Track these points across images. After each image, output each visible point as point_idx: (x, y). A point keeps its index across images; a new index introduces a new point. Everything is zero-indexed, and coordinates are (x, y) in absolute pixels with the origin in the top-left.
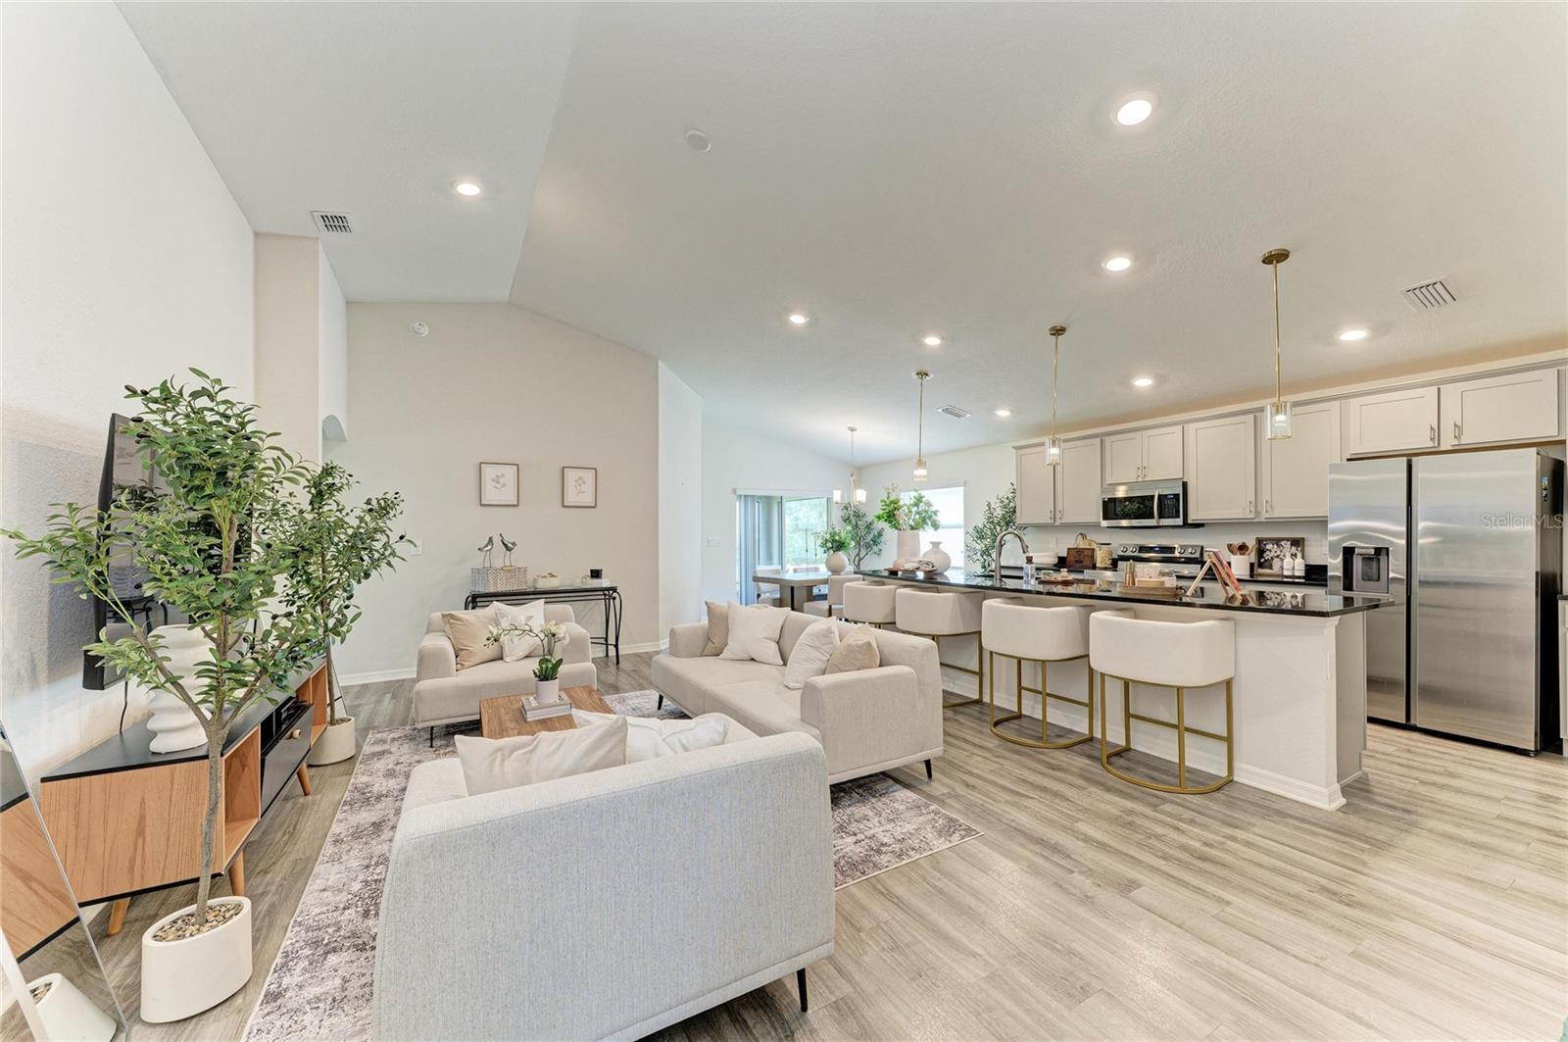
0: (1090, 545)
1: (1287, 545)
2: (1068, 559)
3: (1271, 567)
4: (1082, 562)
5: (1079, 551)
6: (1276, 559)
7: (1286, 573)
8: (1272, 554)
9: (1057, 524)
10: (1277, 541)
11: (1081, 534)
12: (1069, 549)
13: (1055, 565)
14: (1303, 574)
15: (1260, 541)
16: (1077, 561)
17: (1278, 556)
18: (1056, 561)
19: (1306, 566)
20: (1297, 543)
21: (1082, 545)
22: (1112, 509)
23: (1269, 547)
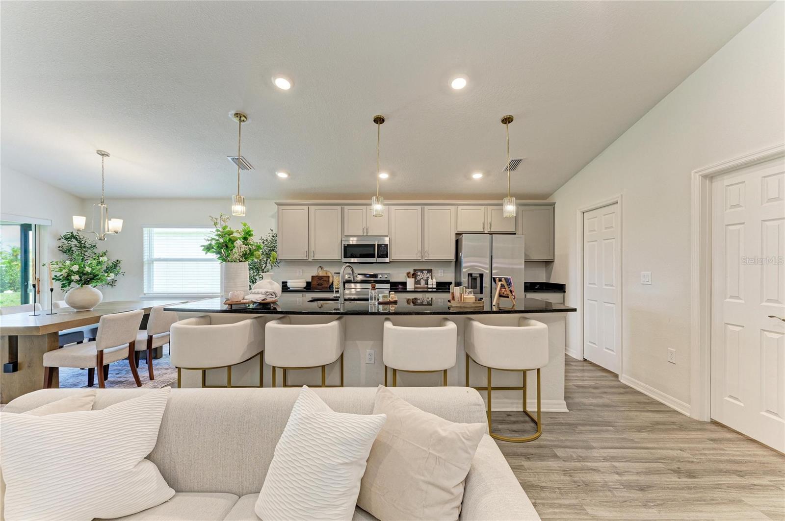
0: (326, 273)
1: (425, 272)
2: (313, 283)
3: (420, 284)
4: (322, 285)
5: (319, 278)
6: (422, 280)
7: (429, 286)
8: (420, 277)
9: (309, 260)
10: (422, 271)
11: (320, 267)
12: (312, 276)
13: (305, 288)
14: (435, 286)
15: (415, 270)
16: (318, 285)
17: (422, 278)
18: (304, 285)
19: (437, 282)
20: (430, 271)
21: (321, 274)
22: (349, 251)
23: (419, 273)
